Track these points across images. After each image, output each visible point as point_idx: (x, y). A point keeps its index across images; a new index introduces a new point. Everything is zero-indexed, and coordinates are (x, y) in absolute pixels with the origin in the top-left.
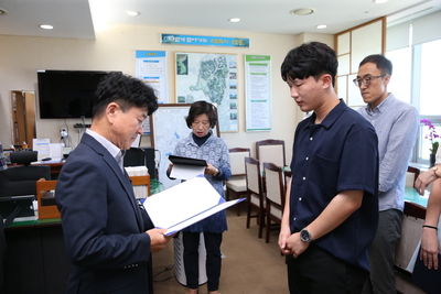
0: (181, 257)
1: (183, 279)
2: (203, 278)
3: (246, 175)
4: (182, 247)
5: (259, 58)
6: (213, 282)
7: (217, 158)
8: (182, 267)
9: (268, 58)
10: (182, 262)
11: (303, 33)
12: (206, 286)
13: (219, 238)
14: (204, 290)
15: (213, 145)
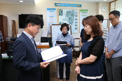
0: (58, 70)
1: (59, 77)
2: (65, 77)
3: (79, 46)
4: (59, 67)
5: (84, 10)
6: (68, 78)
7: (70, 41)
8: (58, 73)
9: (87, 10)
10: (58, 71)
11: (99, 2)
12: (65, 79)
13: (70, 65)
14: (65, 80)
15: (68, 37)
